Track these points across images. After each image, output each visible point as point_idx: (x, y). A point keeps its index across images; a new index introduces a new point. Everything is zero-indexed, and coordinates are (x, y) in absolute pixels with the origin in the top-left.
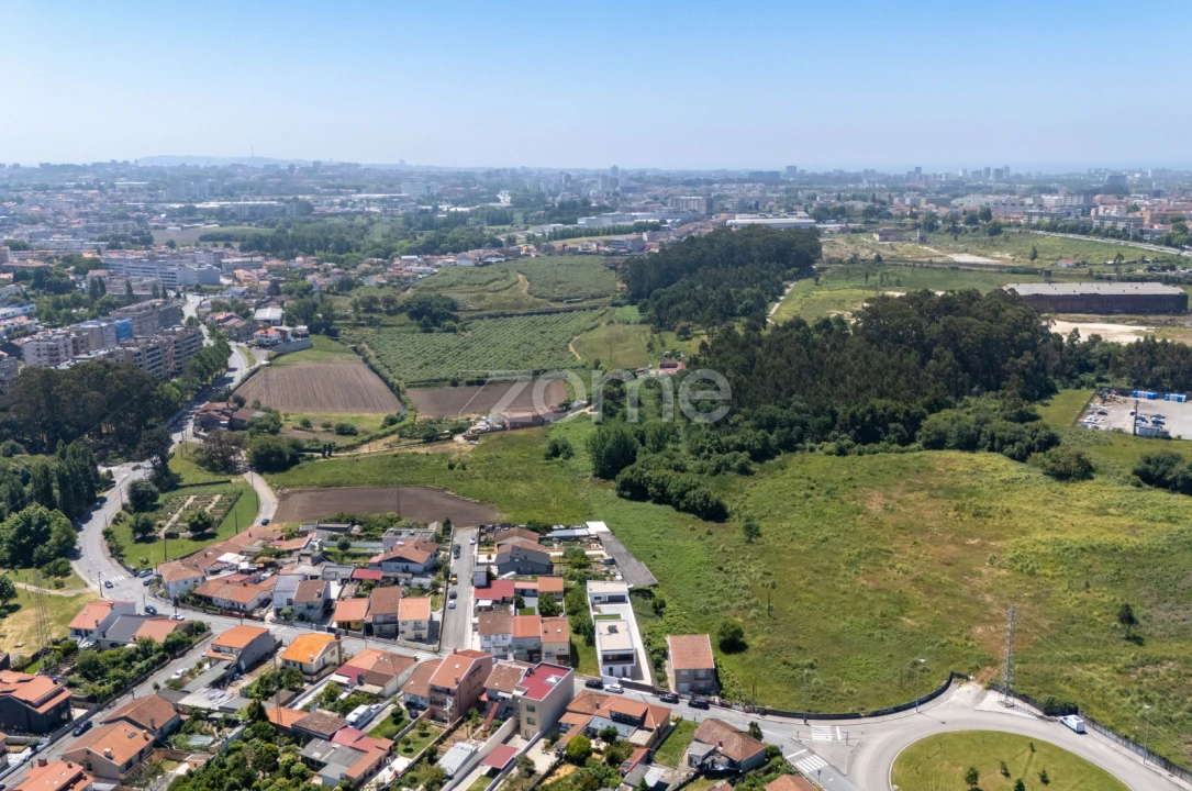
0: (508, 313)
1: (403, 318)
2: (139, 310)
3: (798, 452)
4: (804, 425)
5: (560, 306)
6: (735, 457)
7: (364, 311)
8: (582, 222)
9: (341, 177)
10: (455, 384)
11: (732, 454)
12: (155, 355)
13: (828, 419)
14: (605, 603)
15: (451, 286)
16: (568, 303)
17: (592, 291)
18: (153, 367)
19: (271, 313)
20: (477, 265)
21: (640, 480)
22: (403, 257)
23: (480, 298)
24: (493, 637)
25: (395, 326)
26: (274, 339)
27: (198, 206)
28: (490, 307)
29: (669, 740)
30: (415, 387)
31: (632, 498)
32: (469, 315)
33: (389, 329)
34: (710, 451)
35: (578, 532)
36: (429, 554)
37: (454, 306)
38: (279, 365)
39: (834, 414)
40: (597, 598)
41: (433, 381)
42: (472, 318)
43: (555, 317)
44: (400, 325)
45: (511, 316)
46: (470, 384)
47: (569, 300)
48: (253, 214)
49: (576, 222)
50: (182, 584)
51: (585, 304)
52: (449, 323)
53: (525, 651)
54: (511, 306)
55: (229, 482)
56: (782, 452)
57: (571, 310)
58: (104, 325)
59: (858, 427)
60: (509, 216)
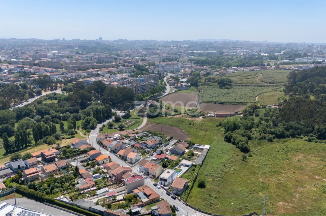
0: (248, 85)
1: (216, 84)
2: (148, 76)
3: (296, 138)
4: (301, 129)
5: (266, 84)
6: (269, 136)
7: (208, 81)
8: (297, 60)
9: (241, 45)
10: (215, 103)
11: (268, 134)
12: (144, 87)
13: (311, 129)
14: (184, 166)
15: (235, 76)
16: (270, 84)
17: (279, 81)
18: (143, 90)
19: (185, 80)
20: (250, 71)
21: (230, 136)
22: (232, 67)
23: (241, 80)
24: (142, 166)
25: (213, 86)
26: (179, 86)
27: (194, 52)
28: (244, 83)
29: (154, 204)
30: (205, 102)
31: (227, 141)
32: (235, 84)
33: (211, 86)
34: (262, 132)
35: (201, 147)
36: (154, 143)
37: (231, 82)
38: (177, 93)
39: (313, 128)
40: (182, 164)
41: (210, 101)
42: (236, 86)
43: (262, 87)
44: (215, 86)
45: (249, 86)
46: (220, 103)
47: (270, 83)
48: (207, 54)
49: (295, 60)
50: (100, 139)
51: (275, 85)
52: (227, 86)
53: (147, 172)
54: (250, 83)
55: (140, 119)
56: (290, 137)
57: (269, 86)
58: (138, 79)
59: (319, 133)
60: (276, 57)
